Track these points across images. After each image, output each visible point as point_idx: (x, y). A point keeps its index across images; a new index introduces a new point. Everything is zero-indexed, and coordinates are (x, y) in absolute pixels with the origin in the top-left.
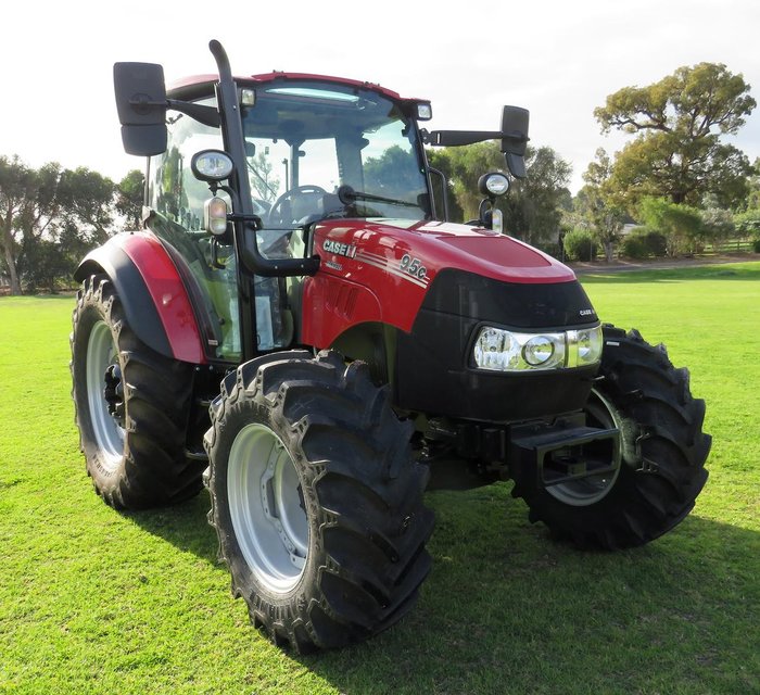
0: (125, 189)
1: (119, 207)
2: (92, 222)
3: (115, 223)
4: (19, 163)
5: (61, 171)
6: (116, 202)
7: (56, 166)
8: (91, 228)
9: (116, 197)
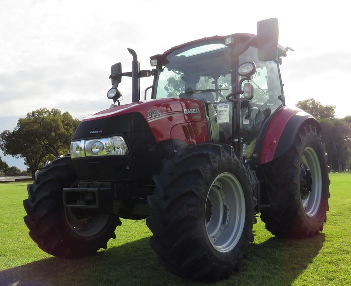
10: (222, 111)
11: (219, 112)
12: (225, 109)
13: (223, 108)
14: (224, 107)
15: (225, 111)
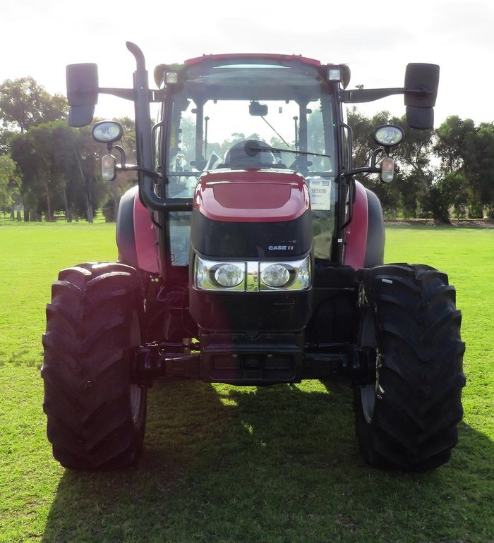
0: (442, 134)
1: (436, 149)
2: (412, 164)
3: (430, 163)
4: (356, 113)
5: (390, 118)
6: (434, 145)
7: (386, 114)
8: (411, 168)
9: (435, 140)
10: (319, 191)
11: (314, 191)
12: (324, 188)
13: (320, 186)
14: (321, 184)
15: (324, 191)
